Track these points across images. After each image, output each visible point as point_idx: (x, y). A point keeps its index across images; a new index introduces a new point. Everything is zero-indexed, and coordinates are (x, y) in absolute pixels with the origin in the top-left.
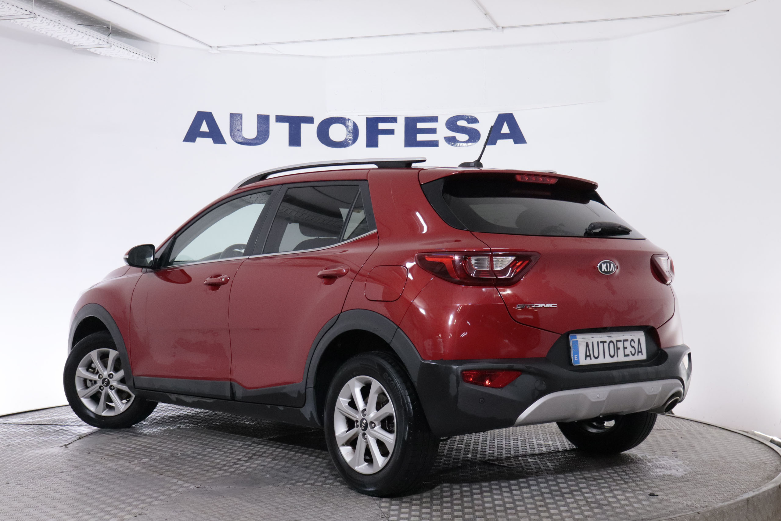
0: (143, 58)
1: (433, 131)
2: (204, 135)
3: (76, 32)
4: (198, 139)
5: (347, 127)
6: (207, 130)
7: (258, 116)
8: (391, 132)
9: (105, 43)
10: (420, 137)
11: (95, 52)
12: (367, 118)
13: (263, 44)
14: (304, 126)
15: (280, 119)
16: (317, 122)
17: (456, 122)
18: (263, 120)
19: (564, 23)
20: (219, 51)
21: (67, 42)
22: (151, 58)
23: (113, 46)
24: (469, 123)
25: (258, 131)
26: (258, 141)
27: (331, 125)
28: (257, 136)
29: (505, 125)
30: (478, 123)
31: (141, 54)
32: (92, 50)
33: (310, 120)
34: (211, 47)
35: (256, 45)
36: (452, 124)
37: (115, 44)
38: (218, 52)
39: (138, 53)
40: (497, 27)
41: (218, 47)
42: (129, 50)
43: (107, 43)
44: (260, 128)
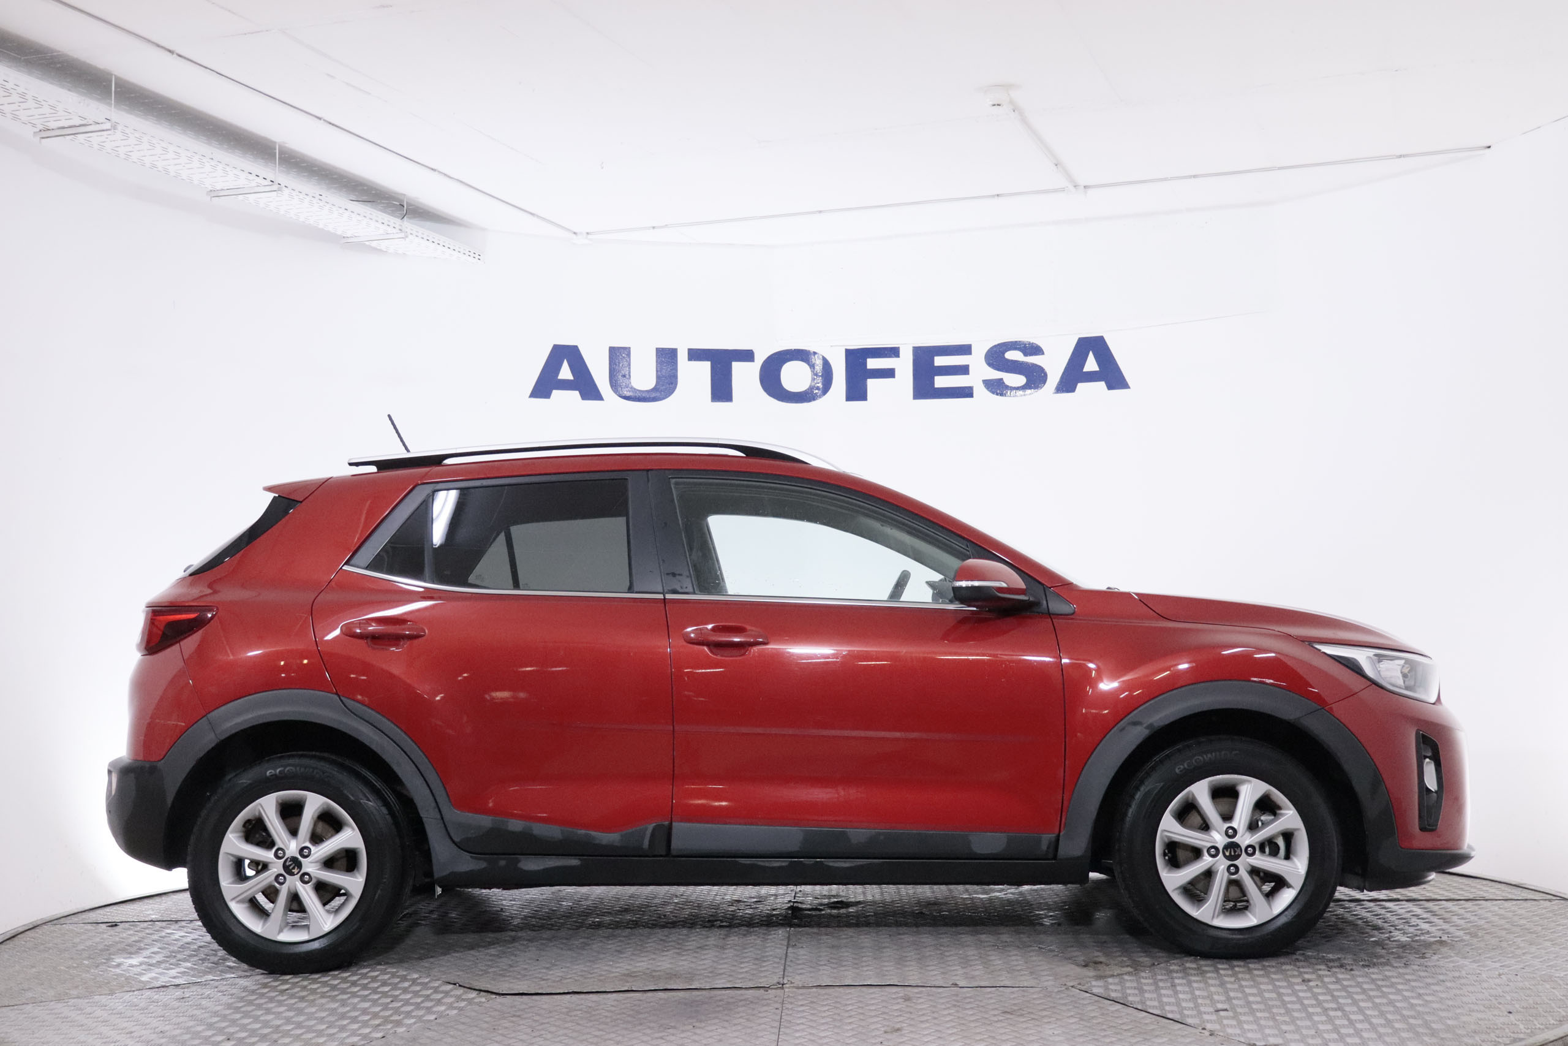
0: (460, 255)
1: (964, 370)
2: (565, 385)
3: (347, 214)
4: (556, 393)
5: (812, 366)
6: (570, 377)
7: (658, 350)
8: (889, 373)
9: (397, 230)
10: (941, 382)
11: (378, 248)
12: (847, 350)
13: (666, 226)
14: (738, 368)
15: (696, 355)
16: (760, 358)
17: (1004, 354)
18: (667, 357)
19: (1195, 176)
20: (591, 240)
21: (332, 231)
22: (472, 255)
23: (410, 236)
24: (1026, 355)
25: (658, 377)
26: (658, 394)
27: (785, 363)
28: (656, 385)
29: (1091, 357)
30: (1043, 354)
31: (457, 249)
32: (374, 244)
33: (747, 356)
34: (575, 233)
35: (654, 228)
36: (996, 357)
37: (414, 233)
38: (588, 242)
39: (452, 247)
40: (1075, 186)
41: (588, 233)
42: (437, 241)
43: (400, 231)
44: (661, 371)
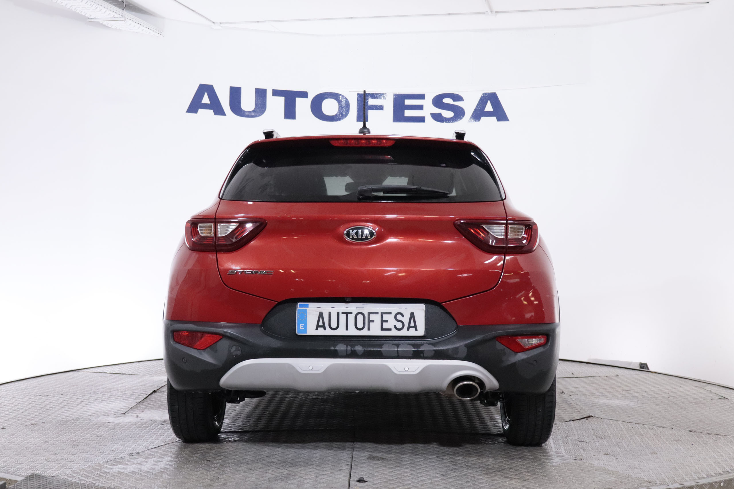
0: (151, 32)
1: (420, 107)
2: (206, 106)
4: (200, 111)
5: (339, 102)
6: (208, 102)
7: (256, 89)
8: (381, 108)
9: (120, 16)
10: (408, 113)
11: (107, 25)
12: (358, 94)
13: (265, 21)
14: (299, 100)
15: (276, 93)
16: (311, 96)
17: (442, 100)
18: (261, 94)
19: (555, 10)
20: (221, 26)
21: (83, 15)
22: (157, 31)
23: (127, 20)
24: (454, 101)
25: (256, 104)
26: (255, 114)
27: (324, 99)
28: (255, 108)
29: (489, 103)
30: (463, 101)
31: (150, 28)
32: (105, 23)
33: (304, 95)
34: (213, 23)
35: (258, 22)
36: (438, 101)
38: (221, 28)
39: (147, 27)
40: (491, 11)
41: (220, 23)
42: (140, 23)
43: (122, 17)
44: (258, 101)
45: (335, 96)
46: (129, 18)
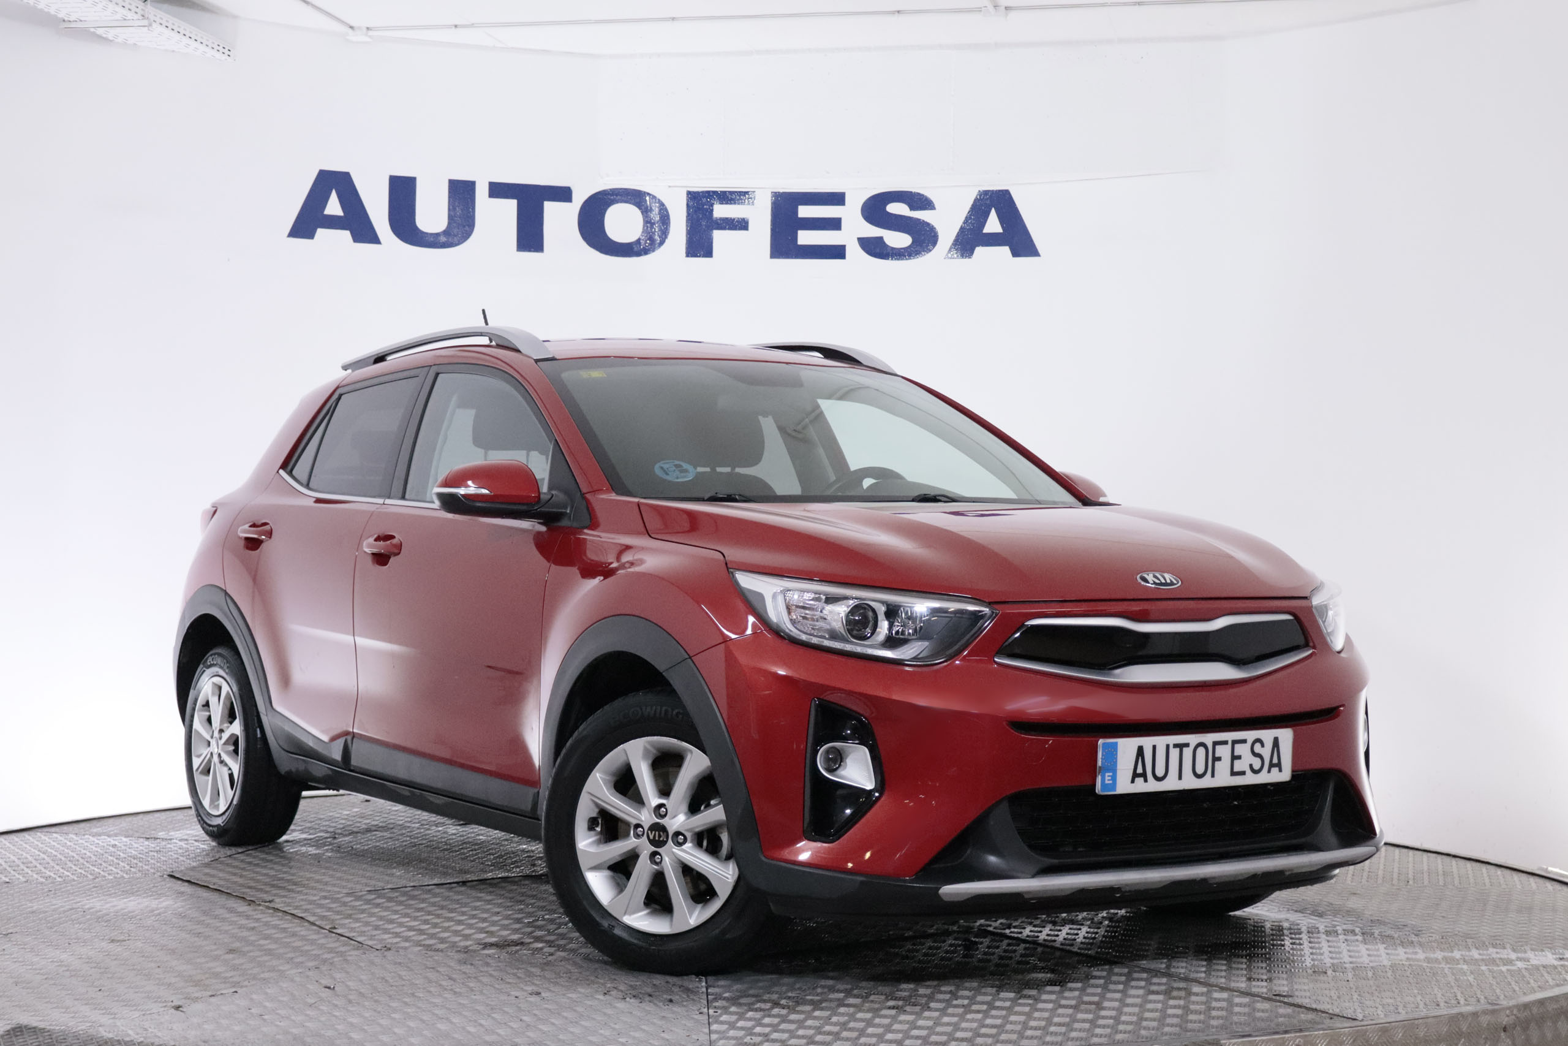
0: (208, 50)
1: (834, 224)
2: (333, 223)
4: (321, 232)
5: (645, 211)
6: (340, 212)
7: (451, 182)
8: (742, 225)
9: (139, 16)
10: (805, 237)
11: (104, 36)
12: (689, 193)
13: (472, 25)
14: (551, 209)
15: (498, 190)
17: (885, 206)
18: (462, 192)
20: (370, 37)
21: (53, 13)
22: (222, 50)
24: (912, 208)
25: (450, 217)
26: (449, 239)
27: (609, 205)
28: (447, 227)
29: (993, 215)
30: (933, 208)
31: (205, 42)
32: (100, 31)
33: (563, 194)
34: (351, 27)
35: (456, 26)
36: (875, 210)
37: (157, 19)
38: (368, 40)
39: (199, 40)
40: (995, 6)
41: (368, 28)
42: (182, 32)
43: (141, 18)
44: (454, 209)
45: (635, 197)
46: (159, 21)
